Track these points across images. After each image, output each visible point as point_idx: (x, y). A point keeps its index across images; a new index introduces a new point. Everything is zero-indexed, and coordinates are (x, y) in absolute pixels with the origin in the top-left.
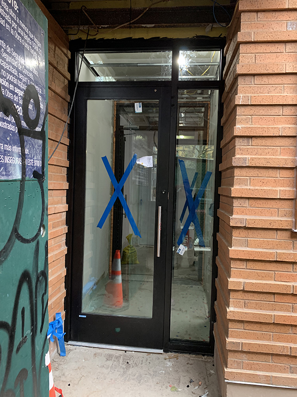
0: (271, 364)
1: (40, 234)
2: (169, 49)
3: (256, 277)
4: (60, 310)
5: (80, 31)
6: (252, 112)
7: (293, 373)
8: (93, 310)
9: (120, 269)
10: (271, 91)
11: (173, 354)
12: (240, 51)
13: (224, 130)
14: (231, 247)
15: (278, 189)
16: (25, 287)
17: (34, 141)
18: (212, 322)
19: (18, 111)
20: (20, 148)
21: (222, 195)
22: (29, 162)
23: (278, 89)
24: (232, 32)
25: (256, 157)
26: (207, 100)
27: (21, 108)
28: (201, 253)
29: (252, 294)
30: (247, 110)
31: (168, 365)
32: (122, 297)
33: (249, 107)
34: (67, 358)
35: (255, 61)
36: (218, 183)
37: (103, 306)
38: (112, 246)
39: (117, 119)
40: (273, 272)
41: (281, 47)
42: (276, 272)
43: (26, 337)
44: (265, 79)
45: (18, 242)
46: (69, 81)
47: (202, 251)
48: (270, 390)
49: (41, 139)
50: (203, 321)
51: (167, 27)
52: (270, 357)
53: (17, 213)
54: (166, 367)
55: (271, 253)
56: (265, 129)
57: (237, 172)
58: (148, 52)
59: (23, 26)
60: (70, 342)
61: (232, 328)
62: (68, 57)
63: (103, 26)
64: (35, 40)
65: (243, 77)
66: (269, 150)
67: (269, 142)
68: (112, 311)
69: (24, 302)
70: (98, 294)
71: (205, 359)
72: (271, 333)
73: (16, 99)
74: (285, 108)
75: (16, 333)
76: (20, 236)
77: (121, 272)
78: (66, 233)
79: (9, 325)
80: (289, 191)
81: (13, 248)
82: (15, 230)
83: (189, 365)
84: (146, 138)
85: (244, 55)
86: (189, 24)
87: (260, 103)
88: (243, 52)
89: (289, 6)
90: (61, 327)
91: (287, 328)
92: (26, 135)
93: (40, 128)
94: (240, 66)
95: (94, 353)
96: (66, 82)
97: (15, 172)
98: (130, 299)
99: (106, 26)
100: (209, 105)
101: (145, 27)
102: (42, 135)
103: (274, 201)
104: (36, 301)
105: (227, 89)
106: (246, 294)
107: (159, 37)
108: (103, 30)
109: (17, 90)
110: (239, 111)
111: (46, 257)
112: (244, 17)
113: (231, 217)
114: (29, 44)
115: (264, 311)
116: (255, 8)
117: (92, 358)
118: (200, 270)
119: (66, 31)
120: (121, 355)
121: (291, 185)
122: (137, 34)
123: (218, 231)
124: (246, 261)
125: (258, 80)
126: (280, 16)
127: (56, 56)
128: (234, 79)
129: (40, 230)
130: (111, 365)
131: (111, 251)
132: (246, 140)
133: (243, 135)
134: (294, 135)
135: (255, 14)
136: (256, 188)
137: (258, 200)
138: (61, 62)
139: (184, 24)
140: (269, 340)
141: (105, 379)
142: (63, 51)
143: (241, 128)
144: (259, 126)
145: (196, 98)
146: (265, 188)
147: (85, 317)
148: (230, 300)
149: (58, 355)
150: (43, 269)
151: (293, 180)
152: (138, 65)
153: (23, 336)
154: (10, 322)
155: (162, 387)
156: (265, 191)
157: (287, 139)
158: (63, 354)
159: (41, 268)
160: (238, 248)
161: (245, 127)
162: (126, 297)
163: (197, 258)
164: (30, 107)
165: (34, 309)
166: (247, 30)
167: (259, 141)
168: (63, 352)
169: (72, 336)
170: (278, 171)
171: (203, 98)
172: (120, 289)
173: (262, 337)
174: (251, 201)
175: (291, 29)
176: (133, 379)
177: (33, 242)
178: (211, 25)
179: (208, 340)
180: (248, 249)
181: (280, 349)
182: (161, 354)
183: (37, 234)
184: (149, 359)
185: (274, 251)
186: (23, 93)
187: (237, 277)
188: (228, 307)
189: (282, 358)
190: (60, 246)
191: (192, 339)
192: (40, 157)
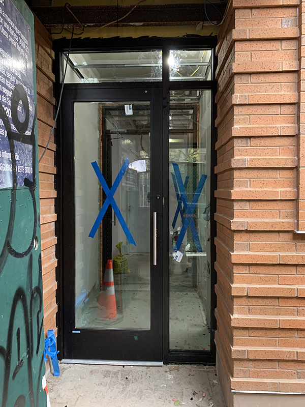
0: (278, 370)
1: (33, 247)
2: (158, 48)
3: (260, 281)
4: (51, 326)
5: (64, 30)
6: (249, 112)
7: (300, 378)
8: (86, 324)
9: (112, 279)
10: (268, 90)
11: (173, 366)
12: (235, 49)
13: (219, 131)
14: (233, 252)
15: (279, 190)
16: (20, 306)
17: (24, 146)
18: (213, 330)
19: (7, 113)
20: (10, 154)
21: (219, 198)
22: (19, 169)
23: (275, 87)
24: (225, 29)
25: (255, 157)
26: (196, 102)
27: (9, 109)
28: (195, 258)
29: (256, 300)
30: (244, 110)
31: (169, 378)
32: (116, 309)
33: (247, 107)
34: (61, 378)
35: (251, 59)
36: (214, 186)
37: (96, 319)
38: (102, 256)
39: (104, 123)
40: (277, 276)
41: (277, 45)
42: (279, 276)
43: (22, 360)
44: (262, 78)
45: (10, 257)
46: (53, 83)
47: (196, 257)
48: (278, 397)
49: (30, 144)
50: (201, 329)
51: (156, 25)
52: (277, 363)
53: (9, 225)
54: (167, 380)
55: (274, 257)
56: (263, 129)
57: (236, 174)
58: (137, 52)
59: (9, 20)
60: (63, 361)
61: (237, 336)
62: (51, 57)
63: (89, 24)
64: (22, 36)
65: (240, 76)
66: (268, 150)
67: (268, 142)
68: (106, 324)
69: (19, 322)
70: (90, 306)
71: (207, 369)
72: (277, 339)
73: (4, 100)
74: (283, 107)
75: (12, 357)
76: (13, 251)
77: (113, 283)
78: (56, 245)
79: (4, 349)
80: (290, 191)
81: (6, 264)
82: (8, 244)
83: (191, 377)
84: (134, 142)
85: (239, 53)
86: (179, 23)
87: (257, 103)
88: (239, 50)
89: (283, 2)
90: (54, 344)
91: (292, 332)
92: (15, 140)
93: (29, 131)
94: (236, 65)
95: (91, 370)
96: (51, 83)
97: (6, 180)
98: (123, 311)
99: (92, 24)
100: (198, 107)
101: (133, 26)
102: (31, 140)
103: (275, 202)
104: (31, 320)
105: (220, 89)
106: (250, 300)
107: (148, 36)
108: (88, 28)
109: (5, 91)
110: (237, 110)
111: (39, 271)
112: (238, 14)
113: (232, 221)
114: (15, 40)
115: (269, 316)
116: (249, 5)
117: (89, 376)
118: (195, 276)
119: (49, 30)
120: (119, 371)
121: (292, 186)
122: (125, 33)
123: (216, 236)
124: (249, 266)
125: (254, 79)
126: (275, 13)
127: (40, 56)
128: (230, 78)
129: (32, 243)
130: (109, 382)
131: (102, 261)
132: (244, 141)
133: (242, 135)
134: (293, 134)
135: (249, 11)
136: (257, 189)
137: (259, 202)
138: (45, 63)
139: (174, 23)
140: (275, 345)
141: (104, 398)
142: (46, 51)
143: (239, 129)
144: (257, 126)
145: (184, 100)
146: (266, 189)
147: (79, 332)
148: (234, 307)
149: (52, 375)
150: (37, 285)
151: (294, 180)
152: (125, 66)
153: (19, 360)
154: (5, 346)
155: (165, 402)
156: (266, 192)
157: (286, 139)
158: (57, 374)
159: (35, 284)
160: (240, 252)
161: (243, 128)
162: (119, 308)
163: (190, 264)
164: (19, 109)
165: (30, 329)
166: (241, 28)
167: (257, 141)
168: (57, 371)
169: (65, 353)
170: (278, 171)
171: (192, 100)
172: (113, 300)
173: (268, 343)
174: (252, 204)
175: (286, 26)
176: (134, 396)
177: (26, 255)
178: (201, 23)
179: (208, 349)
180: (251, 253)
181: (286, 354)
182: (161, 366)
183: (30, 246)
184: (149, 373)
185: (277, 254)
186: (11, 93)
187: (240, 282)
188: (232, 314)
189: (289, 364)
190: (50, 259)
191: (192, 348)
192: (30, 163)
